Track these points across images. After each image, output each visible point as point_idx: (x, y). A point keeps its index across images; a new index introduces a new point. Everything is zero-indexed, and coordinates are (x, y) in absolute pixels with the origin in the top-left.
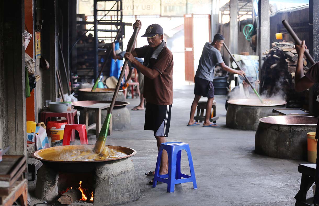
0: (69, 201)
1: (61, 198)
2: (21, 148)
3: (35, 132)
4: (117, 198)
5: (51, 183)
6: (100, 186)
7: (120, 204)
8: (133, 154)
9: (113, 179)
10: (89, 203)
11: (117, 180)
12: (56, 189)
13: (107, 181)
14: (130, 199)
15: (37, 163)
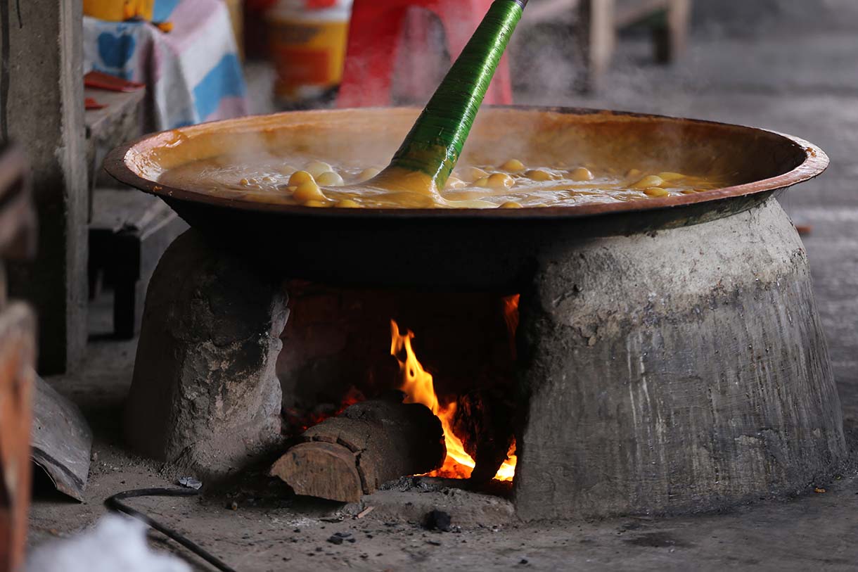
0: (348, 480)
1: (295, 456)
2: (39, 115)
3: (149, 16)
4: (681, 473)
5: (231, 356)
6: (561, 382)
7: (702, 512)
8: (801, 171)
9: (654, 341)
10: (485, 498)
11: (679, 344)
12: (266, 396)
13: (613, 350)
14: (770, 482)
15: (150, 225)
